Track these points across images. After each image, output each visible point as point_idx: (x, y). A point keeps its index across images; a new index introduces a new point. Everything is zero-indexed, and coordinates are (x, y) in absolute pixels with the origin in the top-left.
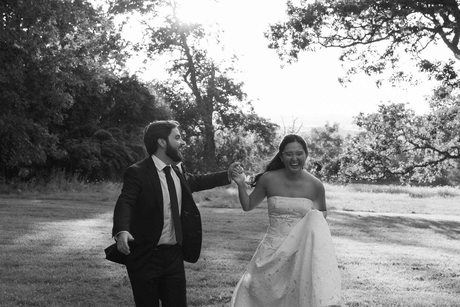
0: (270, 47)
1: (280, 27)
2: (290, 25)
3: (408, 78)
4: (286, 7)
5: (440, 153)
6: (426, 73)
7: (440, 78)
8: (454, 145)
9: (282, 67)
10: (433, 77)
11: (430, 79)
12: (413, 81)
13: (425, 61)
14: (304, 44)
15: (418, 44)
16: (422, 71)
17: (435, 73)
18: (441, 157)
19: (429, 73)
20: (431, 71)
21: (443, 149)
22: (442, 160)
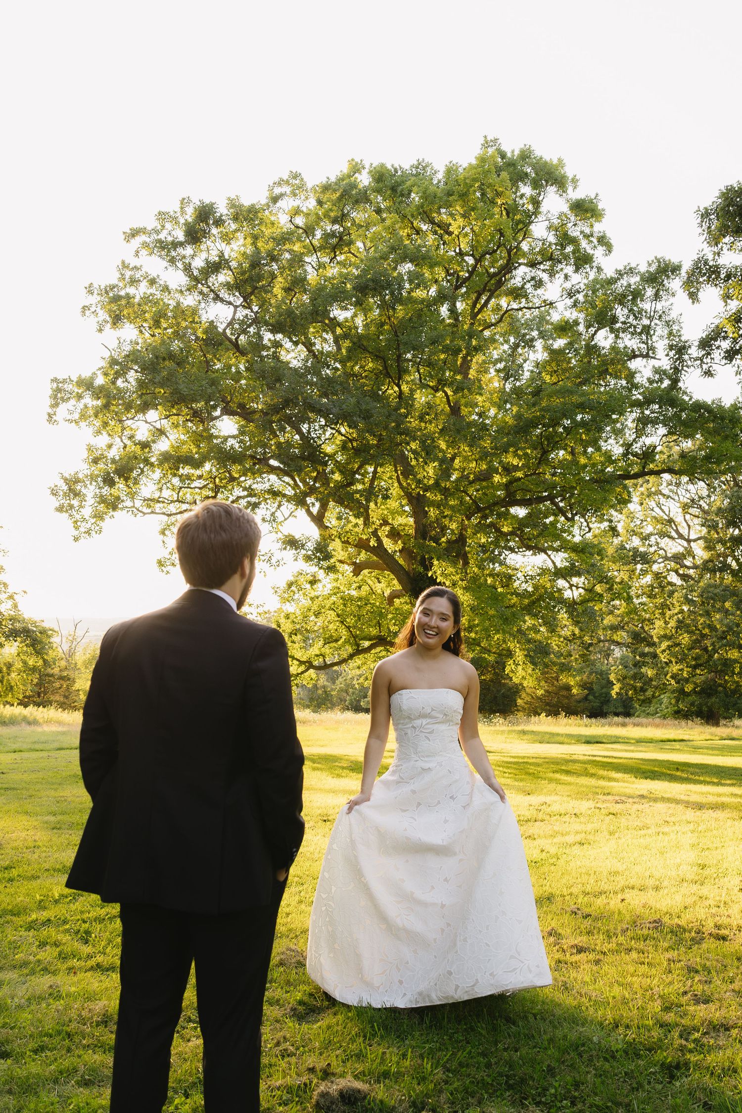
0: (60, 509)
1: (77, 481)
2: (93, 478)
3: (267, 558)
4: (85, 454)
5: (301, 663)
6: (290, 553)
7: (308, 558)
8: (318, 653)
9: (76, 539)
10: (301, 556)
11: (296, 560)
12: (274, 561)
13: (290, 535)
14: (113, 504)
15: (278, 514)
16: (285, 549)
17: (303, 552)
18: (303, 668)
19: (294, 551)
20: (296, 549)
21: (304, 659)
22: (302, 673)
